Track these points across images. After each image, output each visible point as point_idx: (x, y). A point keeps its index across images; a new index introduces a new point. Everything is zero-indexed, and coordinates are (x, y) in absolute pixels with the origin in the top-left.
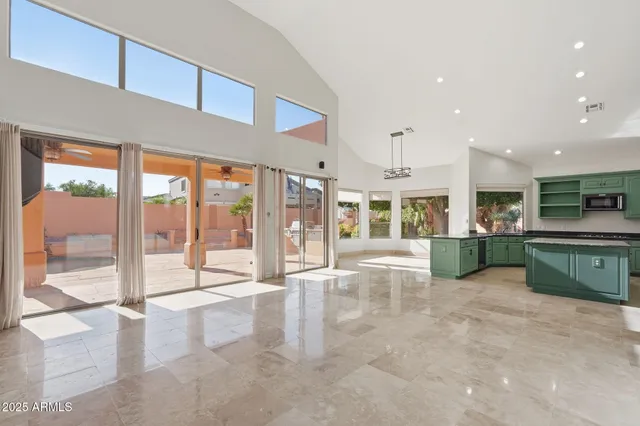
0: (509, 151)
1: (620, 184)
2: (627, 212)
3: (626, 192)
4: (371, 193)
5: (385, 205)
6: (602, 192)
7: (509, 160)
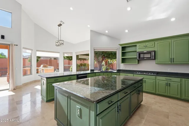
0: (107, 32)
1: (153, 46)
2: (156, 60)
3: (156, 50)
4: (64, 53)
5: (70, 58)
6: (145, 50)
7: (108, 36)
